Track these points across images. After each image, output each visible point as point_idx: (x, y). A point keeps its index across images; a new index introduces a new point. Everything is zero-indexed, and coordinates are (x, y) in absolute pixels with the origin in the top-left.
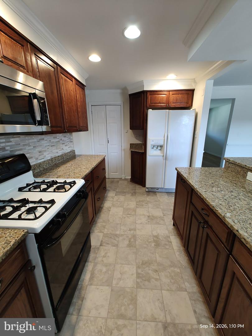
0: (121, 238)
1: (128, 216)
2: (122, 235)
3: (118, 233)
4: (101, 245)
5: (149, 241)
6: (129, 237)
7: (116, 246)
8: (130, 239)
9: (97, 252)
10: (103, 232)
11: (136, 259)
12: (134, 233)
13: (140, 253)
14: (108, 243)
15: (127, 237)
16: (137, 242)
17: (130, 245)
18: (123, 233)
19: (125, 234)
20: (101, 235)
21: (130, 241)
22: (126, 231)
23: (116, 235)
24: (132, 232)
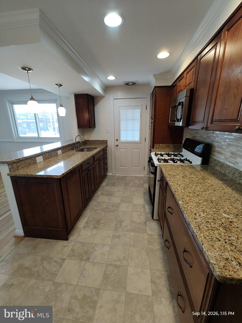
0: (129, 228)
1: (118, 263)
2: (128, 231)
3: (132, 234)
4: (145, 222)
5: (104, 225)
6: (121, 229)
7: (132, 222)
8: (120, 227)
9: (147, 218)
10: (148, 234)
11: (118, 213)
12: (116, 233)
13: (114, 217)
14: (140, 224)
15: (123, 229)
16: (115, 224)
17: (122, 221)
18: (127, 233)
19: (125, 231)
20: (149, 232)
21: (121, 225)
22: (123, 235)
23: (134, 231)
24: (117, 234)
